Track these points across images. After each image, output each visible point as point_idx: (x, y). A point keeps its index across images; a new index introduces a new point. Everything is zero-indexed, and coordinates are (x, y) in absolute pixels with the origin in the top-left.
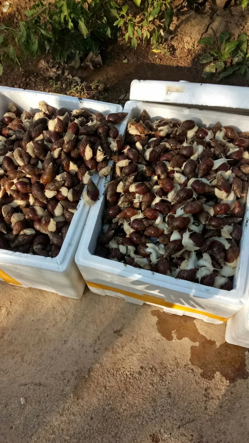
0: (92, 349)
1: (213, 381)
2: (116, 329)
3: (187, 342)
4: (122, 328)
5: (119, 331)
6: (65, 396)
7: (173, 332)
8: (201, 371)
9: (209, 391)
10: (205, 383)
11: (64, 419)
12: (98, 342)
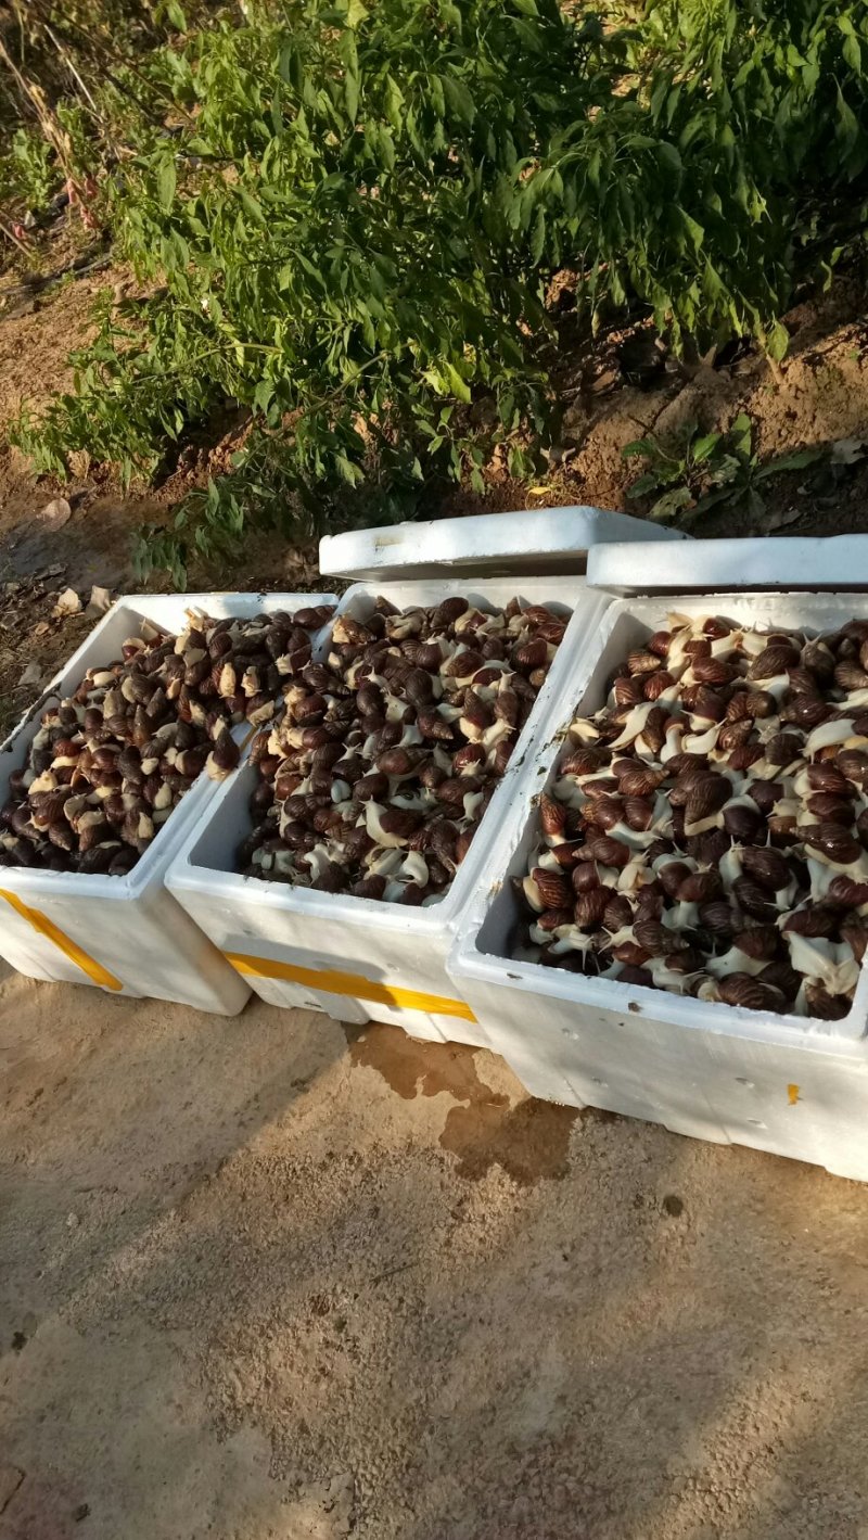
0: (236, 1120)
1: (480, 1182)
2: (298, 1076)
3: (445, 1101)
4: (313, 1076)
5: (303, 1082)
6: (158, 1213)
7: (420, 1079)
8: (458, 1160)
9: (466, 1205)
10: (459, 1186)
11: (142, 1259)
12: (254, 1105)
